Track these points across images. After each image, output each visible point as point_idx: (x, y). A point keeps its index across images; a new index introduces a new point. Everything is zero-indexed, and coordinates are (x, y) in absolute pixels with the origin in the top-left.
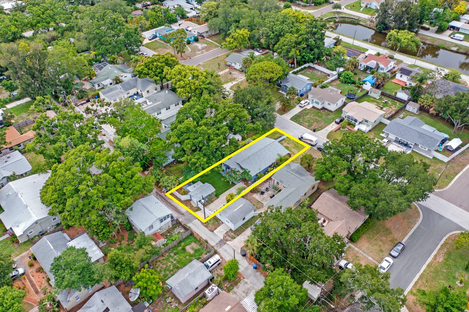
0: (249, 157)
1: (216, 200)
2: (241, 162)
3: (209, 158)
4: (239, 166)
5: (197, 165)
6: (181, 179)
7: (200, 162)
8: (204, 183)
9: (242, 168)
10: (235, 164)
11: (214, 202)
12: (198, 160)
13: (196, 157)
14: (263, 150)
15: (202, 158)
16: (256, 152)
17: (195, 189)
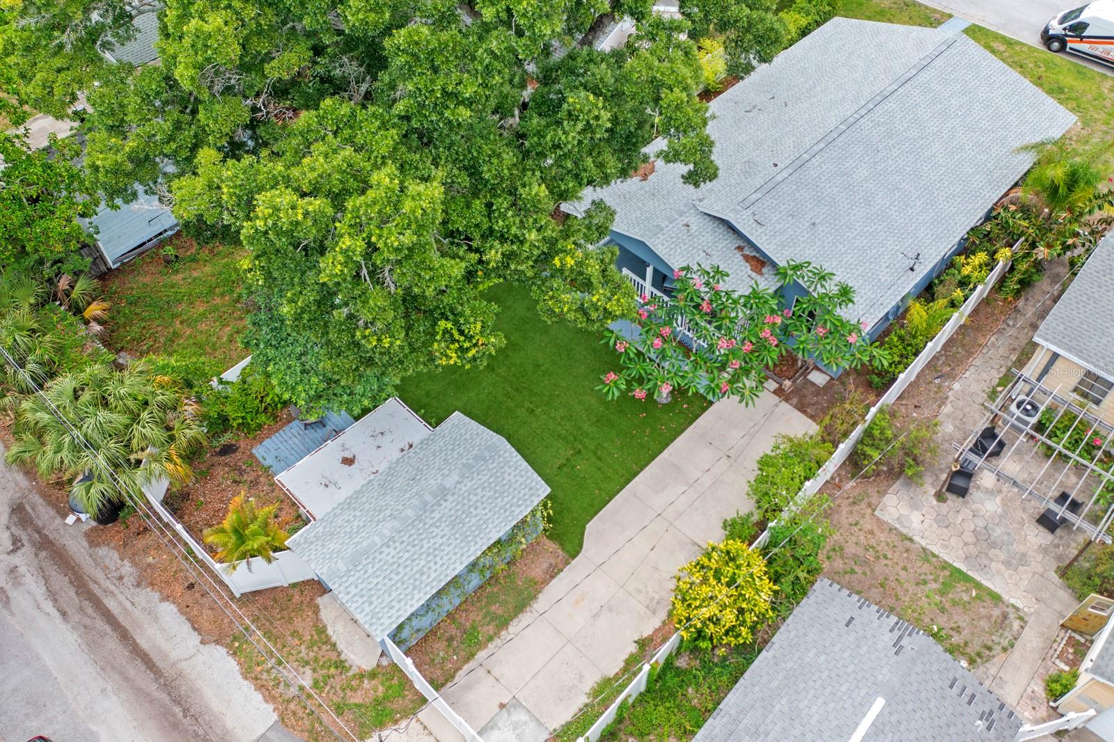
0: (800, 165)
1: (553, 572)
2: (746, 204)
3: (473, 171)
4: (730, 242)
5: (331, 267)
6: (232, 374)
7: (358, 227)
8: (434, 418)
9: (760, 261)
10: (696, 222)
11: (543, 601)
12: (338, 199)
13: (316, 165)
14: (890, 105)
15: (384, 178)
16: (850, 124)
17: (351, 481)
